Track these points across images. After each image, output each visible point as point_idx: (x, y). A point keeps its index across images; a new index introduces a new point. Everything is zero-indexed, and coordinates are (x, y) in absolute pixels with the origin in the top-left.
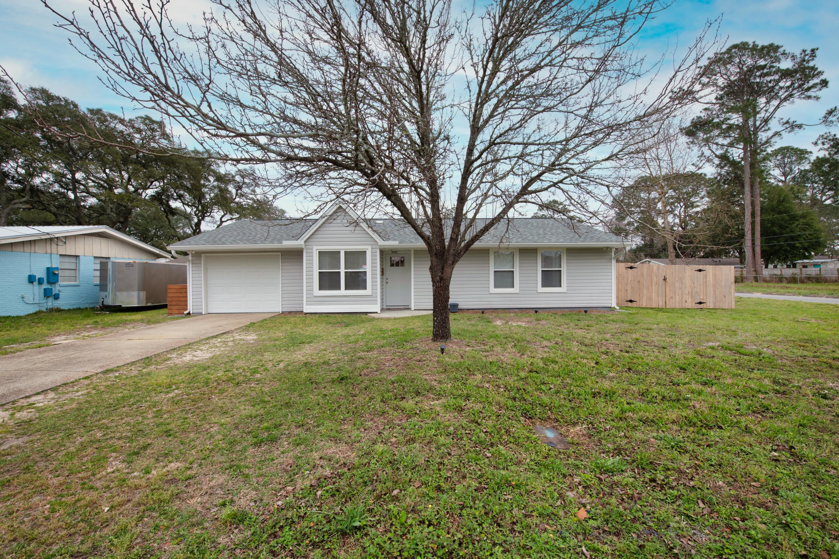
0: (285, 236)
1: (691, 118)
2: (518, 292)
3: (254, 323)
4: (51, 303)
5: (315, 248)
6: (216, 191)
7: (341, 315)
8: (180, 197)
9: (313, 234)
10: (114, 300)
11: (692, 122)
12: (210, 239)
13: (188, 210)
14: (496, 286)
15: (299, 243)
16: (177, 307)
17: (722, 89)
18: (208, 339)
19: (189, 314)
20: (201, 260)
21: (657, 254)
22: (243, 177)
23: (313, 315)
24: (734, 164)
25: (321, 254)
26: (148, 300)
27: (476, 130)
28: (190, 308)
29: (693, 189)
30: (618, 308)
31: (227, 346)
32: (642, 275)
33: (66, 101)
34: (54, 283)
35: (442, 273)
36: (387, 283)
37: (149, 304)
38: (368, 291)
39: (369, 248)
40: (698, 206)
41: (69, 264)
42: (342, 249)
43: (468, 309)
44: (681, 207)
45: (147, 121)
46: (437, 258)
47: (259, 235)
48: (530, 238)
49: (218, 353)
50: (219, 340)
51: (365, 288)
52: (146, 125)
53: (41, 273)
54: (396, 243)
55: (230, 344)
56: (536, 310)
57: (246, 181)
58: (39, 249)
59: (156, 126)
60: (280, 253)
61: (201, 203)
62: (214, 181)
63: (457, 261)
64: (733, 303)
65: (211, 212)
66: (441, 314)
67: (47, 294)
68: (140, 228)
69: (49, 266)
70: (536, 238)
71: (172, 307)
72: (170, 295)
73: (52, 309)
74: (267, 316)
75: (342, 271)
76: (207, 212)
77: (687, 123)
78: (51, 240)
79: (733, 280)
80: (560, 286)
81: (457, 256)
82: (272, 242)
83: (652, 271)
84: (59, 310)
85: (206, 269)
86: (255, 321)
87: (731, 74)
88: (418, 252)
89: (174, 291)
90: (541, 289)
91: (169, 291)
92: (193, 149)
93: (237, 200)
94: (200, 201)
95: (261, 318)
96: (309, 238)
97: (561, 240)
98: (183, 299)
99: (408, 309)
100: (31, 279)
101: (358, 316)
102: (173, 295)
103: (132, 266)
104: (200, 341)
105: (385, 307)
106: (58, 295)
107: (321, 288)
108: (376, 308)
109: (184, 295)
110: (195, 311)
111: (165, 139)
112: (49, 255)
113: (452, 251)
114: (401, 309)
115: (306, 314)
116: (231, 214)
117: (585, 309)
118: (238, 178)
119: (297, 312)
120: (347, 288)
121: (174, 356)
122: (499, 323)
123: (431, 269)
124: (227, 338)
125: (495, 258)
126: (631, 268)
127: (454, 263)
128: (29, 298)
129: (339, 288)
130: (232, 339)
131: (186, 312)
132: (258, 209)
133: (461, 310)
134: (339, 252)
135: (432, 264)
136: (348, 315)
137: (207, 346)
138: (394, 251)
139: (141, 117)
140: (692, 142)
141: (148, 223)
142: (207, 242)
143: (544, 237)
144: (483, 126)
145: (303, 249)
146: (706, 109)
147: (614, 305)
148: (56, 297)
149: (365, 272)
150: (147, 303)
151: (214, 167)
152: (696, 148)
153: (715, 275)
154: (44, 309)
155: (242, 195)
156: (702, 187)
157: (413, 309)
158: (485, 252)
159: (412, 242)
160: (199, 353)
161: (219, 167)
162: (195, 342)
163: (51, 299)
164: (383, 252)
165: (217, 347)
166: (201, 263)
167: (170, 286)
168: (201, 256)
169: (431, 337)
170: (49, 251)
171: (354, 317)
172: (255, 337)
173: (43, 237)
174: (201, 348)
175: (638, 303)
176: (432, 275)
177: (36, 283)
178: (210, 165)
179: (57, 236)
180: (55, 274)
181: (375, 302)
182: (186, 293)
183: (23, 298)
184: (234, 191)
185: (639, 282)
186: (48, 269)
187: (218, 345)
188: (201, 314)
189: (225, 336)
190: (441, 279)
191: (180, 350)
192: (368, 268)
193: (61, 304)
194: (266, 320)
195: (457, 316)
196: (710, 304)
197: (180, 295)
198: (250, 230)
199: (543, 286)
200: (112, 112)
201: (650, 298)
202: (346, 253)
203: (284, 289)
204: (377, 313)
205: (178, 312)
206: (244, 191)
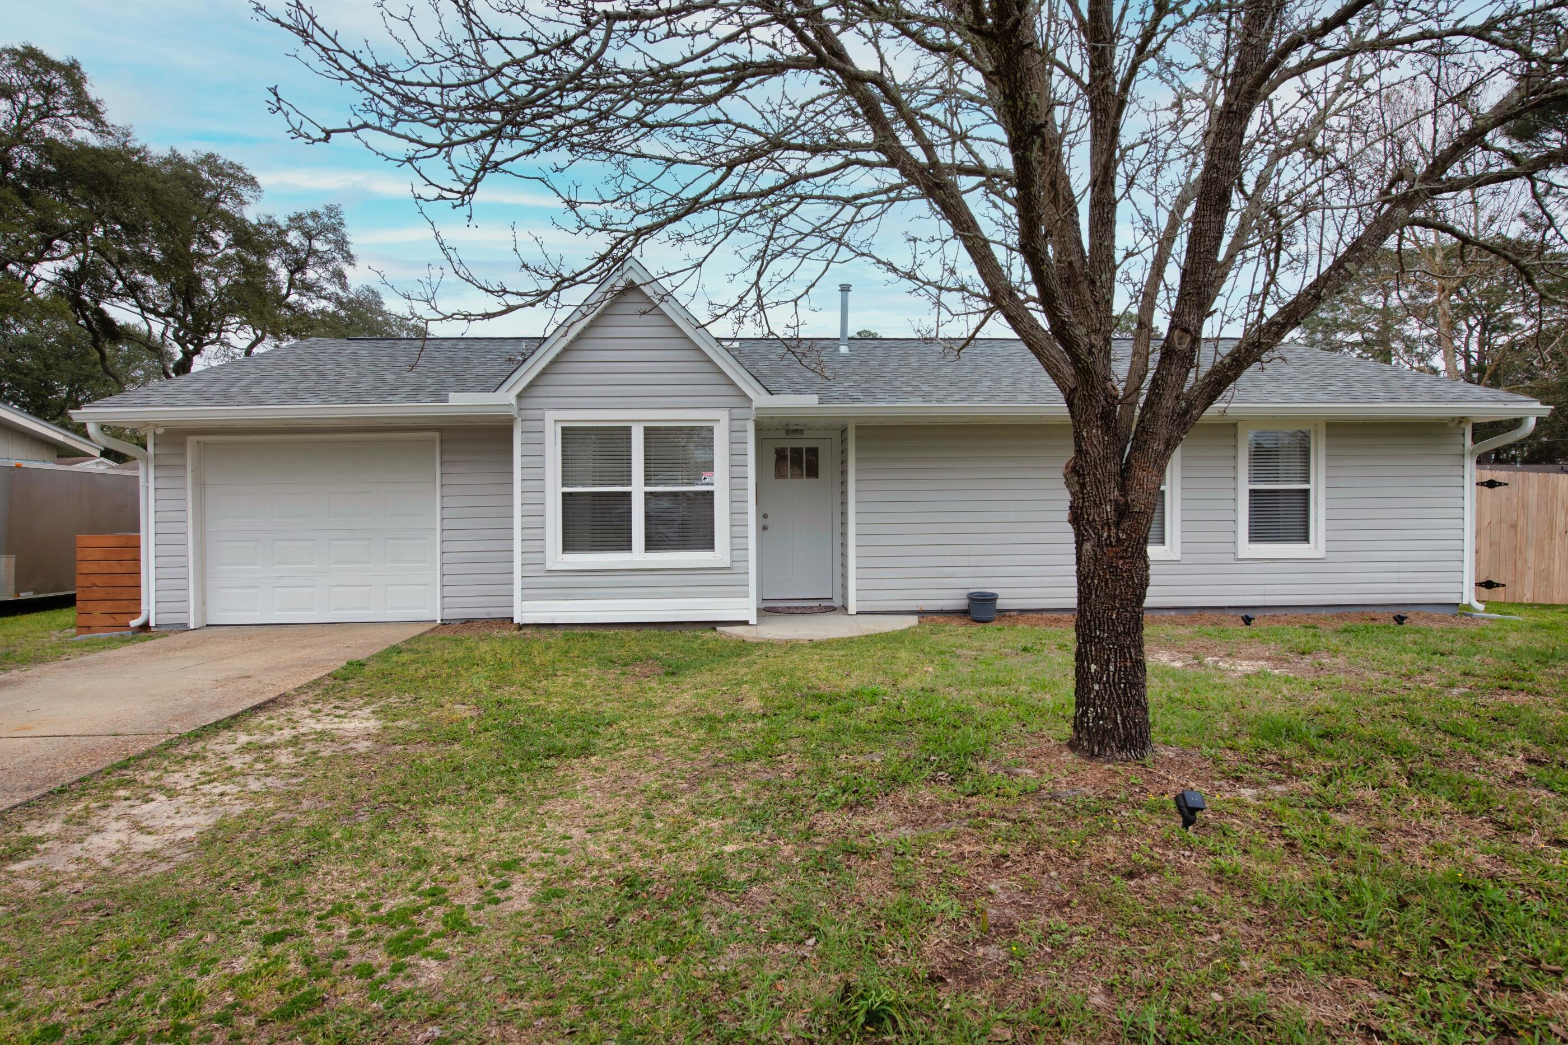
0: (451, 380)
2: (1176, 556)
3: (361, 665)
5: (550, 416)
6: (233, 270)
7: (633, 632)
8: (133, 290)
9: (543, 373)
12: (214, 389)
13: (157, 327)
15: (503, 400)
16: (107, 606)
18: (201, 733)
19: (145, 627)
20: (184, 455)
22: (309, 236)
23: (545, 632)
25: (569, 434)
26: (22, 580)
28: (150, 610)
30: (1481, 607)
31: (273, 769)
32: (1525, 506)
36: (765, 528)
37: (24, 596)
38: (719, 556)
39: (723, 416)
42: (638, 419)
43: (1022, 611)
45: (31, 64)
47: (369, 379)
49: (238, 809)
50: (243, 739)
51: (709, 545)
52: (26, 71)
54: (809, 401)
55: (285, 758)
57: (318, 245)
59: (57, 79)
60: (438, 435)
61: (192, 306)
62: (228, 246)
65: (220, 331)
68: (28, 380)
71: (91, 606)
72: (84, 567)
74: (398, 636)
75: (638, 489)
76: (209, 330)
80: (1306, 539)
82: (413, 397)
83: (1555, 494)
85: (200, 485)
86: (361, 656)
88: (871, 436)
89: (98, 554)
90: (1247, 549)
91: (80, 555)
92: (166, 153)
93: (293, 298)
94: (188, 302)
95: (378, 642)
96: (531, 385)
97: (1320, 395)
98: (128, 581)
99: (832, 609)
101: (689, 633)
102: (94, 568)
104: (171, 745)
105: (765, 607)
107: (568, 546)
108: (745, 608)
109: (128, 567)
110: (165, 619)
111: (84, 117)
115: (521, 627)
116: (276, 335)
117: (1396, 612)
118: (294, 238)
119: (489, 622)
120: (651, 544)
121: (54, 827)
124: (269, 730)
126: (1492, 484)
129: (625, 545)
130: (288, 733)
131: (134, 623)
132: (352, 323)
133: (1003, 613)
134: (628, 429)
136: (654, 631)
137: (195, 770)
139: (13, 52)
141: (48, 367)
142: (203, 397)
143: (1256, 388)
145: (511, 419)
147: (1468, 597)
149: (710, 494)
150: (17, 592)
151: (227, 205)
155: (307, 287)
157: (852, 609)
160: (159, 807)
161: (242, 203)
162: (150, 753)
164: (764, 429)
165: (231, 775)
166: (184, 466)
167: (86, 539)
168: (184, 444)
171: (678, 639)
172: (373, 725)
174: (169, 780)
175: (1510, 589)
178: (217, 200)
181: (739, 589)
182: (138, 560)
184: (283, 275)
185: (1514, 526)
187: (237, 763)
188: (184, 628)
189: (262, 717)
191: (83, 793)
192: (719, 482)
194: (397, 650)
197: (117, 568)
198: (338, 364)
199: (1254, 538)
201: (1545, 576)
202: (650, 433)
203: (449, 546)
204: (746, 623)
205: (110, 621)
206: (311, 275)
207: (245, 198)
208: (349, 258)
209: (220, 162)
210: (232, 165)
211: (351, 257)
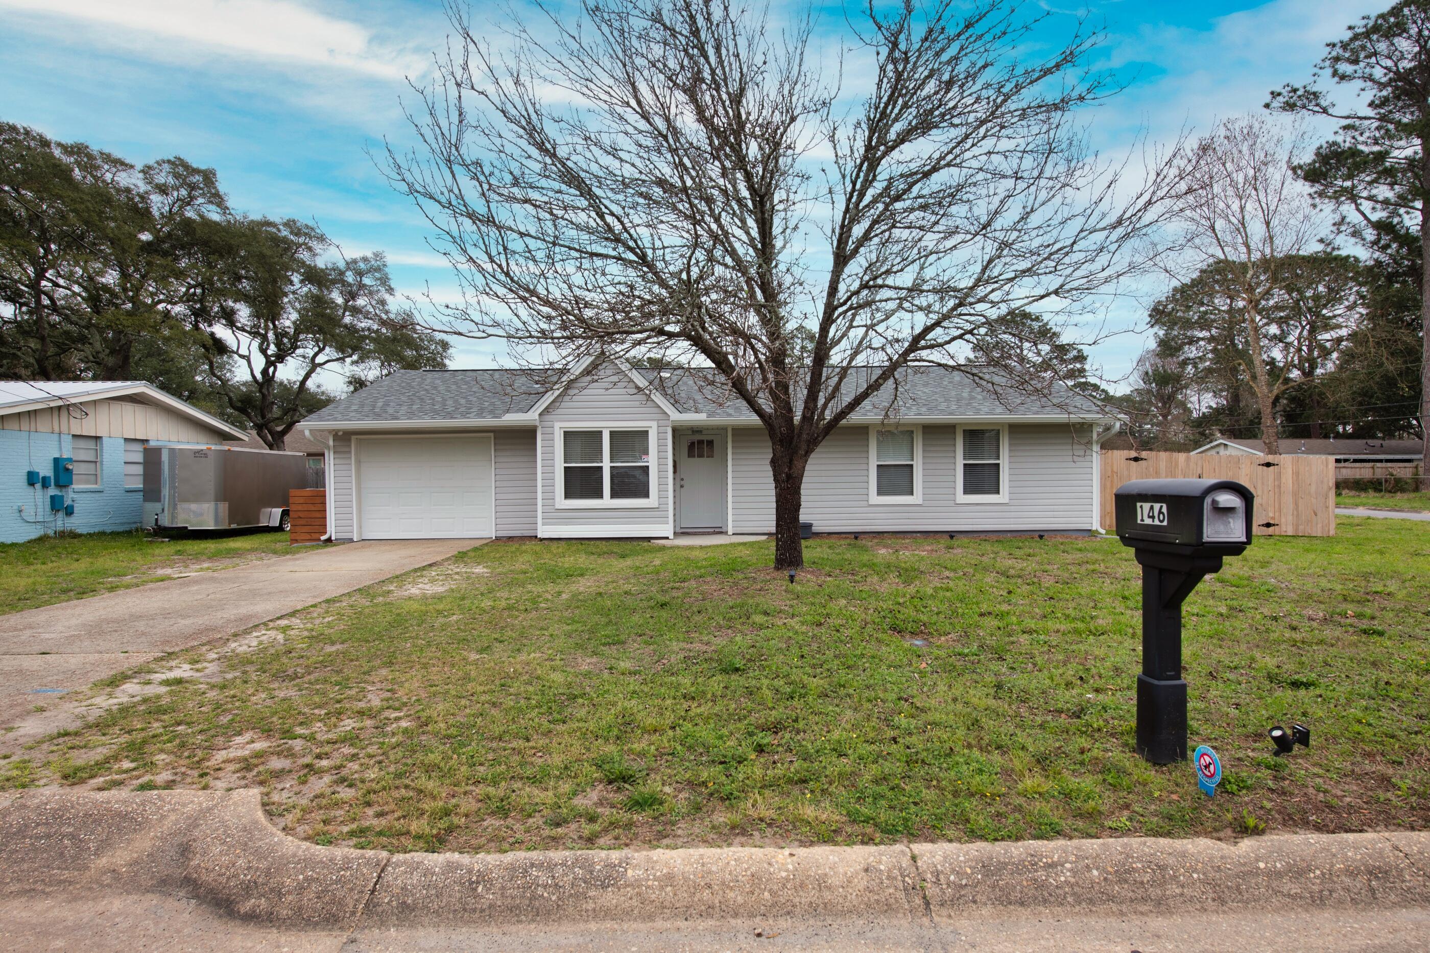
1: (1318, 145)
2: (920, 502)
4: (61, 523)
5: (557, 425)
7: (604, 542)
9: (554, 402)
10: (173, 517)
11: (1318, 154)
12: (366, 409)
14: (880, 492)
15: (531, 417)
16: (308, 529)
17: (1382, 86)
18: (415, 570)
19: (329, 540)
20: (350, 446)
21: (1248, 430)
22: (360, 275)
23: (555, 542)
24: (1406, 240)
25: (568, 435)
26: (232, 518)
27: (841, 259)
28: (332, 530)
29: (1330, 290)
30: (1103, 531)
32: (1157, 473)
33: (27, 132)
34: (65, 486)
35: (790, 468)
36: (682, 486)
37: (233, 526)
38: (652, 501)
39: (654, 424)
40: (1339, 327)
41: (84, 453)
42: (606, 426)
43: (829, 534)
44: (1303, 328)
45: (180, 169)
46: (782, 446)
48: (943, 406)
50: (434, 573)
51: (647, 495)
52: (177, 175)
53: (45, 470)
54: (701, 416)
56: (952, 535)
57: (367, 281)
58: (43, 424)
59: (198, 180)
60: (492, 435)
62: (303, 285)
63: (812, 451)
64: (1333, 526)
66: (789, 529)
67: (56, 505)
69: (57, 456)
70: (954, 407)
71: (297, 529)
72: (294, 507)
73: (63, 532)
75: (606, 465)
77: (1307, 157)
78: (62, 409)
79: (1332, 483)
80: (998, 492)
81: (813, 444)
82: (480, 414)
83: (1176, 465)
84: (74, 535)
85: (358, 462)
87: (1402, 57)
88: (742, 434)
89: (302, 500)
90: (962, 498)
91: (292, 500)
93: (347, 319)
94: (270, 323)
96: (547, 408)
97: (998, 411)
98: (318, 515)
99: (721, 533)
100: (32, 479)
101: (635, 543)
102: (300, 508)
103: (206, 456)
104: (408, 573)
105: (678, 530)
106: (72, 507)
107: (568, 495)
108: (666, 529)
109: (319, 507)
110: (341, 536)
111: (213, 204)
112: (56, 436)
113: (805, 436)
114: (708, 534)
115: (541, 540)
116: (333, 347)
117: (1039, 534)
118: (350, 276)
119: (525, 538)
120: (614, 495)
122: (883, 551)
123: (773, 462)
124: (443, 571)
125: (879, 443)
126: (1136, 459)
127: (808, 453)
128: (29, 515)
129: (600, 495)
131: (323, 538)
133: (818, 535)
134: (601, 432)
135: (774, 455)
136: (616, 542)
138: (695, 430)
140: (1321, 194)
142: (363, 415)
143: (967, 405)
144: (856, 251)
145: (536, 427)
146: (1346, 128)
147: (1096, 526)
148: (69, 511)
149: (647, 467)
150: (230, 524)
151: (304, 255)
152: (1328, 206)
153: (1296, 474)
154: (51, 532)
155: (357, 311)
156: (1351, 284)
157: (730, 532)
158: (862, 431)
159: (730, 415)
161: (314, 253)
162: (402, 575)
163: (61, 515)
164: (677, 432)
166: (350, 452)
167: (297, 492)
168: (350, 440)
169: (772, 565)
170: (57, 429)
171: (629, 546)
173: (53, 404)
176: (774, 470)
177: (38, 486)
179: (73, 401)
180: (68, 470)
181: (663, 519)
182: (324, 503)
183: (20, 511)
184: (340, 301)
186: (56, 461)
188: (351, 540)
189: (435, 568)
190: (789, 477)
192: (652, 461)
193: (79, 523)
194: (480, 547)
195: (810, 542)
196: (1287, 527)
197: (312, 508)
199: (967, 491)
200: (106, 150)
202: (612, 434)
203: (500, 496)
204: (667, 538)
205: (308, 537)
206: (361, 302)
207: (318, 251)
208: (390, 290)
209: (298, 224)
210: (307, 226)
211: (392, 289)
